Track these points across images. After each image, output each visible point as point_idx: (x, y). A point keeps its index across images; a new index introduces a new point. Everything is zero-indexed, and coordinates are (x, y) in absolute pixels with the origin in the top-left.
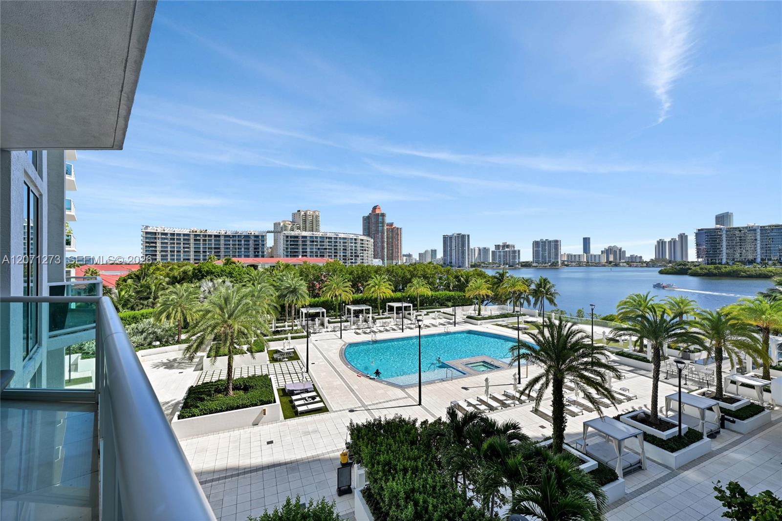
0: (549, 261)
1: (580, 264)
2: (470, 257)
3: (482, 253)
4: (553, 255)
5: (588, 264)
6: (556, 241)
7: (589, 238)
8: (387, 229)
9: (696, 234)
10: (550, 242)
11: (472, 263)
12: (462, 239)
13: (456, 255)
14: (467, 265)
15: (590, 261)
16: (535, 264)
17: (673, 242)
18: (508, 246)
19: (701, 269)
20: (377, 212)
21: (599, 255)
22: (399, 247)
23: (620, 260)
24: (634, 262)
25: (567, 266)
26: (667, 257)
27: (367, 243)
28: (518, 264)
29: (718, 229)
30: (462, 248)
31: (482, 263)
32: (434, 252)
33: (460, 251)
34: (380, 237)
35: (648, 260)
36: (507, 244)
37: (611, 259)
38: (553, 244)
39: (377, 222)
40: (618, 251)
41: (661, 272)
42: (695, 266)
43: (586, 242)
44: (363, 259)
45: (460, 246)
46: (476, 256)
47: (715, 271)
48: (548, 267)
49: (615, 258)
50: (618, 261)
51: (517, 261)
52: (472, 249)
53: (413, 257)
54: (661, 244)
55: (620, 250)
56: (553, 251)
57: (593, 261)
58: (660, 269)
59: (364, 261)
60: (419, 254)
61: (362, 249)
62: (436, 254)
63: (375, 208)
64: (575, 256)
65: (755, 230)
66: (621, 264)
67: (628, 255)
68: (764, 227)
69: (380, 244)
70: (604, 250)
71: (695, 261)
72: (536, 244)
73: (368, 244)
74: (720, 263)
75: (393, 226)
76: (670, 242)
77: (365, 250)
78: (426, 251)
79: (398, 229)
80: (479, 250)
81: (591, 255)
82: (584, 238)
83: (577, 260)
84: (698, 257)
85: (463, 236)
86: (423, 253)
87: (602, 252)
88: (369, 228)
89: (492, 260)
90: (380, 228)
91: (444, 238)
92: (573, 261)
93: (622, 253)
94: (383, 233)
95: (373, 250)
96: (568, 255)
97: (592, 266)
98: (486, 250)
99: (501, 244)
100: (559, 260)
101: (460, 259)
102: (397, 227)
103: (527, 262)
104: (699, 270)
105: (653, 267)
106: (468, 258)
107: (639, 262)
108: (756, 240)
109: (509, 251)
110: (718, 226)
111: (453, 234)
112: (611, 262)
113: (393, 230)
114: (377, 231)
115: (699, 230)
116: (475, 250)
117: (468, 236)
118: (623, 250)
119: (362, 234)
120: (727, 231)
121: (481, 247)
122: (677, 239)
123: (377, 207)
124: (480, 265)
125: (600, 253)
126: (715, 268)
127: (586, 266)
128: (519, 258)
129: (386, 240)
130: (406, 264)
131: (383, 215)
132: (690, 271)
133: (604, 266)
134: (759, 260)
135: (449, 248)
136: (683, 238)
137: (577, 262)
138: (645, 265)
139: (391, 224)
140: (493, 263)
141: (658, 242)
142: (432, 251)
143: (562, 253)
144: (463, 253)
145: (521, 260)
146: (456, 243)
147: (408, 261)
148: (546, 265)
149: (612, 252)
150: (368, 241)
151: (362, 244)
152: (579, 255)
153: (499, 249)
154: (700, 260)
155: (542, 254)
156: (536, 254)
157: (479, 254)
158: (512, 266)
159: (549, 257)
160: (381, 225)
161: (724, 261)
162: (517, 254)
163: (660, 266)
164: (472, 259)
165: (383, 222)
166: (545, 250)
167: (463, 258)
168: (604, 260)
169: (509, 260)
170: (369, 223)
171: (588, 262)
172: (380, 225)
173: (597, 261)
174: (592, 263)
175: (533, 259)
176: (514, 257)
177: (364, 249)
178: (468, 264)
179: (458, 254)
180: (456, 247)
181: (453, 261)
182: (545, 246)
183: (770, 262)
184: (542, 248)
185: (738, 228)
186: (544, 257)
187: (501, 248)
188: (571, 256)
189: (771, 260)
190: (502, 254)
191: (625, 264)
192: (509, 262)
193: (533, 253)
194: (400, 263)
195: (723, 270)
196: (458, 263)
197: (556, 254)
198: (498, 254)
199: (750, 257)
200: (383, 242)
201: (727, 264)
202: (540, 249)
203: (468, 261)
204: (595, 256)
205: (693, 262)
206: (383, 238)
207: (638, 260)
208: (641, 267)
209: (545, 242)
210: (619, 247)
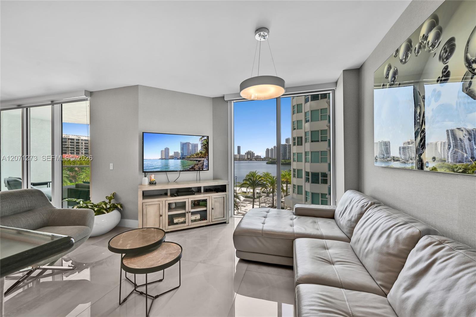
7: (240, 147)
15: (240, 158)
17: (272, 150)
24: (257, 159)
26: (270, 156)
29: (286, 145)
35: (263, 158)
37: (249, 157)
41: (267, 163)
47: (284, 162)
49: (251, 156)
50: (252, 158)
55: (253, 153)
57: (242, 158)
66: (253, 160)
70: (246, 152)
81: (241, 155)
82: (238, 147)
97: (241, 160)
105: (265, 161)
107: (260, 159)
112: (249, 159)
120: (289, 146)
125: (244, 154)
126: (285, 161)
127: (239, 160)
133: (246, 160)
137: (237, 158)
141: (267, 150)
149: (249, 154)
152: (237, 155)
163: (267, 161)
168: (246, 158)
173: (243, 158)
188: (235, 155)
195: (287, 162)
201: (288, 159)
204: (242, 155)
208: (261, 161)
210: (252, 151)
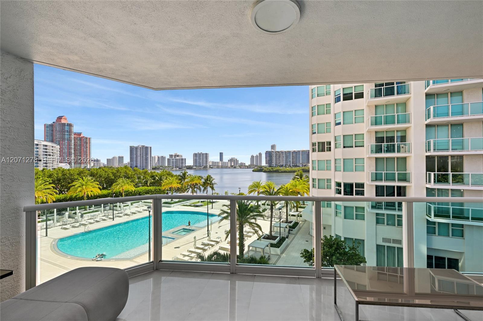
0: (203, 165)
1: (218, 167)
2: (152, 162)
3: (160, 160)
4: (204, 162)
5: (222, 167)
6: (206, 154)
7: (222, 153)
8: (74, 137)
9: (266, 153)
10: (203, 154)
11: (153, 166)
12: (146, 150)
13: (140, 161)
14: (149, 168)
15: (223, 166)
16: (194, 167)
17: (257, 156)
18: (178, 156)
19: (267, 169)
20: (63, 121)
21: (227, 162)
22: (88, 153)
23: (236, 165)
24: (242, 166)
25: (212, 168)
26: (255, 164)
27: (52, 148)
28: (185, 167)
29: (272, 151)
30: (145, 156)
31: (161, 166)
32: (121, 159)
33: (144, 158)
34: (66, 144)
35: (248, 165)
36: (178, 154)
38: (205, 155)
39: (63, 131)
40: (235, 160)
41: (253, 171)
42: (265, 168)
43: (221, 154)
44: (46, 163)
45: (144, 154)
46: (156, 162)
47: (272, 170)
48: (202, 169)
49: (234, 164)
50: (235, 165)
51: (184, 165)
52: (153, 157)
53: (101, 161)
54: (252, 157)
55: (236, 160)
56: (205, 159)
58: (253, 169)
59: (48, 165)
60: (107, 159)
61: (46, 154)
62: (123, 160)
63: (60, 118)
64: (216, 162)
65: (283, 153)
66: (237, 167)
67: (239, 162)
68: (286, 151)
69: (66, 150)
70: (229, 159)
71: (264, 165)
72: (195, 155)
73: (52, 150)
74: (273, 167)
75: (81, 136)
76: (256, 156)
77: (50, 155)
78: (113, 158)
79: (87, 138)
80: (158, 157)
81: (224, 162)
82: (220, 153)
83: (217, 164)
84: (266, 164)
85: (147, 148)
86: (110, 158)
87: (228, 160)
88: (52, 135)
89: (168, 164)
90: (66, 136)
91: (130, 148)
92: (215, 166)
93: (237, 161)
94: (69, 140)
95: (59, 155)
96: (212, 162)
97: (224, 168)
98: (163, 158)
99: (174, 154)
100: (208, 165)
101: (144, 164)
102: (85, 136)
103: (190, 166)
104: (266, 170)
105: (250, 168)
106: (151, 163)
107: (244, 166)
108: (283, 157)
109: (179, 159)
110: (272, 150)
111: (138, 146)
112: (232, 166)
113: (81, 139)
114: (63, 139)
115: (266, 152)
116: (155, 158)
117: (151, 148)
118: (237, 160)
119: (44, 140)
120: (275, 153)
121: (160, 155)
122: (258, 155)
123: (63, 118)
124: (159, 168)
125: (228, 161)
126: (272, 169)
127: (221, 168)
128: (185, 163)
129: (73, 147)
130: (95, 167)
131: (70, 125)
132: (263, 170)
133: (230, 168)
134: (284, 165)
135: (135, 156)
136: (260, 154)
137: (217, 166)
138: (246, 167)
139: (80, 134)
140: (168, 167)
141: (252, 156)
142: (119, 157)
143: (209, 161)
144: (147, 159)
145: (187, 165)
146: (140, 152)
147: (96, 165)
148: (201, 168)
149: (233, 161)
150: (53, 147)
151: (46, 149)
152: (218, 162)
153: (172, 157)
154: (267, 165)
155: (199, 161)
156: (195, 161)
157: (158, 160)
158: (181, 169)
159: (203, 163)
160: (68, 134)
161: (274, 166)
162: (184, 161)
163: (252, 168)
164: (153, 164)
165: (70, 132)
166: (200, 158)
167: (147, 163)
168: (229, 165)
169: (179, 165)
170: (52, 131)
171: (222, 166)
172: (66, 133)
173: (226, 165)
174: (224, 167)
175: (194, 165)
176: (182, 163)
177: (48, 154)
178: (151, 167)
179: (143, 160)
180: (140, 155)
181: (139, 165)
182: (200, 156)
183: (287, 166)
184: (199, 157)
185: (278, 151)
186: (199, 163)
187: (173, 157)
188: (214, 162)
189: (287, 165)
190: (174, 160)
191: (238, 167)
192: (179, 166)
193: (194, 160)
194: (88, 167)
195: (274, 169)
196: (143, 167)
197: (207, 162)
198: (171, 160)
199: (281, 164)
200: (70, 148)
201: (275, 167)
202: (198, 158)
203: (150, 165)
205: (264, 166)
206: (69, 145)
207: (244, 165)
208: (245, 168)
209: (200, 154)
210: (236, 158)
